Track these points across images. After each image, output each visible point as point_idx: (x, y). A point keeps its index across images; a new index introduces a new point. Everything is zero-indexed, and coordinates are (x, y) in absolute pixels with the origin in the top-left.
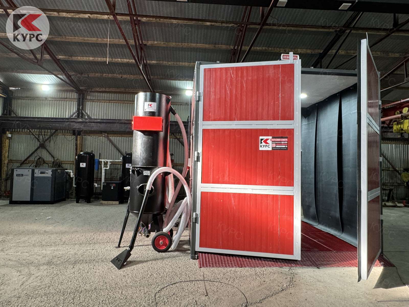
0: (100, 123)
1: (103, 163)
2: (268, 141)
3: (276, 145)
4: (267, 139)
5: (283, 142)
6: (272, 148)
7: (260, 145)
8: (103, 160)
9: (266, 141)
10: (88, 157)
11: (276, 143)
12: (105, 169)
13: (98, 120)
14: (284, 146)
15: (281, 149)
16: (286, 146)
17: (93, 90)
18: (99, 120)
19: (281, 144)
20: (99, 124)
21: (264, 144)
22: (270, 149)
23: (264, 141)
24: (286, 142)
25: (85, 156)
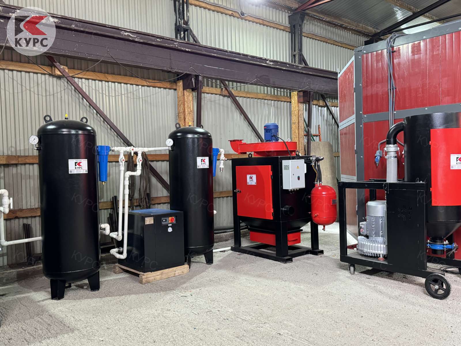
1: (122, 157)
8: (122, 150)
10: (81, 138)
12: (130, 177)
25: (70, 135)
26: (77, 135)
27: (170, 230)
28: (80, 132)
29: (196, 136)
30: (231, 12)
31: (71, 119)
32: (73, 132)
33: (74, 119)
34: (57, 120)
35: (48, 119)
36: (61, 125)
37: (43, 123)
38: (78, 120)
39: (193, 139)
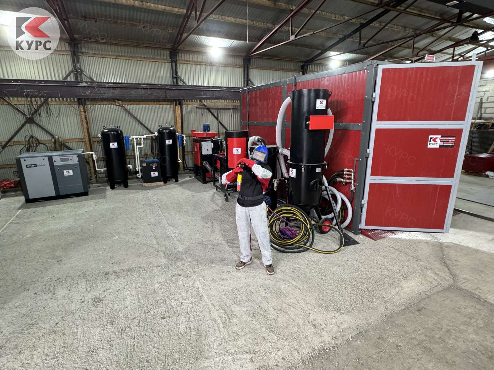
0: (112, 87)
1: (135, 140)
2: (436, 140)
3: (444, 143)
4: (436, 138)
5: (451, 141)
6: (440, 145)
7: (429, 143)
9: (434, 140)
11: (444, 142)
12: (139, 148)
13: (110, 85)
14: (451, 144)
15: (447, 146)
16: (453, 144)
17: (92, 40)
18: (112, 84)
19: (448, 142)
20: (112, 90)
21: (432, 142)
22: (438, 147)
23: (433, 140)
24: (454, 141)
25: (111, 134)
28: (115, 133)
30: (204, 64)
31: (113, 127)
35: (104, 127)
36: (109, 130)
38: (116, 128)
39: (166, 132)
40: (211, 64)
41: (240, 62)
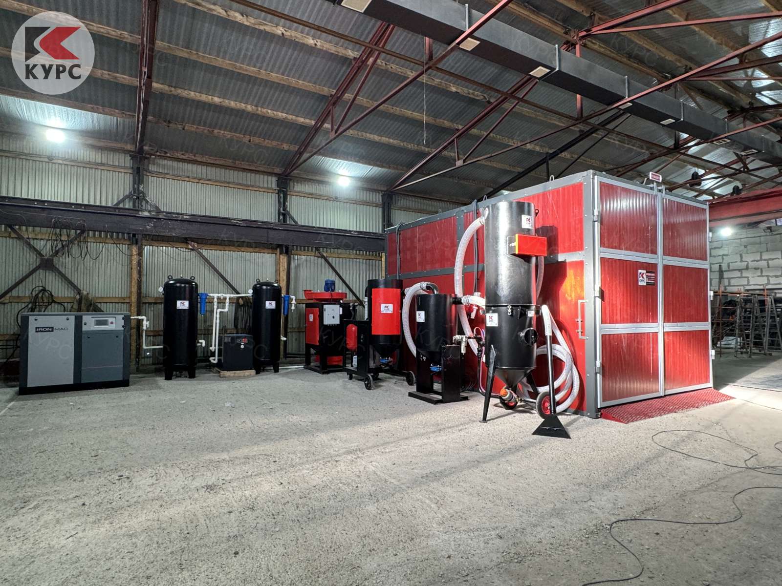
1: (215, 300)
8: (216, 295)
10: (187, 289)
12: (221, 313)
25: (180, 287)
26: (185, 287)
27: (242, 347)
28: (187, 285)
29: (269, 288)
30: (326, 198)
31: (184, 278)
32: (183, 285)
33: (186, 278)
34: (176, 278)
35: (170, 277)
36: (177, 281)
37: (167, 280)
38: (189, 278)
39: (267, 289)
40: (336, 199)
41: (378, 198)
